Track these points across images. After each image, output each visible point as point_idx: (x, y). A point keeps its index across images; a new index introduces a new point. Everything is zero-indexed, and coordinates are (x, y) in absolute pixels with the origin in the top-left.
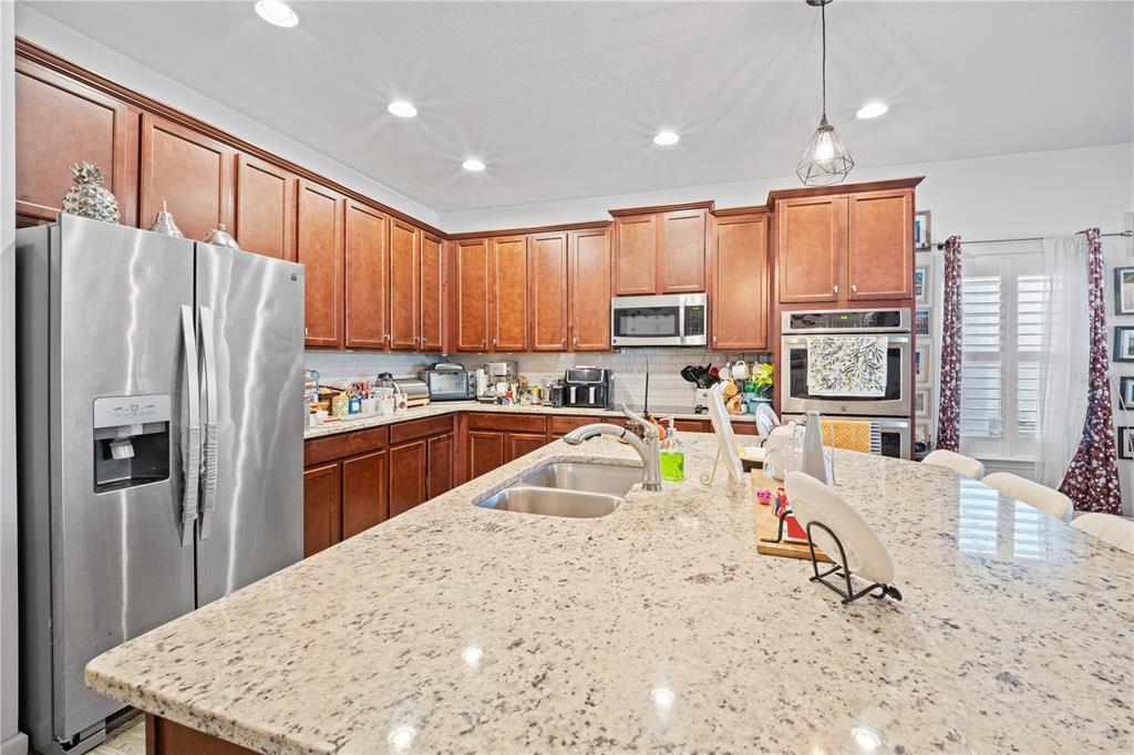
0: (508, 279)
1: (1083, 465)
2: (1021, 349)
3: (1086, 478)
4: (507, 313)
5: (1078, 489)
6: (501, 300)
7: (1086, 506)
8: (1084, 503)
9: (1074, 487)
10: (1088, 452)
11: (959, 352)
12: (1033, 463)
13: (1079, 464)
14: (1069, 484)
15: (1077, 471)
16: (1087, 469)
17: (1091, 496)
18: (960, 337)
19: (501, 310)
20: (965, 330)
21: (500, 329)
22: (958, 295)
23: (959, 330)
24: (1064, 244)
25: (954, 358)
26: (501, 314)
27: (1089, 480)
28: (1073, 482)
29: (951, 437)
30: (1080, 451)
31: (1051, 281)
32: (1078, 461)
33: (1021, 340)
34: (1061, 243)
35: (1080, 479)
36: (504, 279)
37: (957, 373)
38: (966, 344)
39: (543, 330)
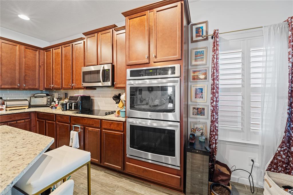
0: (57, 62)
1: (286, 149)
2: (252, 86)
3: (288, 156)
4: (56, 75)
5: (283, 162)
6: (55, 70)
7: (288, 171)
8: (287, 169)
9: (280, 161)
10: (289, 142)
11: (218, 88)
12: (258, 145)
13: (282, 149)
14: (277, 159)
15: (282, 153)
16: (288, 151)
17: (291, 166)
18: (218, 80)
19: (55, 74)
20: (220, 77)
21: (55, 81)
22: (217, 59)
23: (217, 76)
24: (274, 28)
25: (214, 91)
26: (55, 75)
27: (290, 157)
28: (280, 158)
29: (213, 130)
30: (283, 142)
31: (266, 50)
32: (282, 147)
33: (252, 81)
34: (272, 28)
35: (284, 156)
36: (56, 63)
37: (216, 98)
38: (222, 83)
39: (66, 81)
